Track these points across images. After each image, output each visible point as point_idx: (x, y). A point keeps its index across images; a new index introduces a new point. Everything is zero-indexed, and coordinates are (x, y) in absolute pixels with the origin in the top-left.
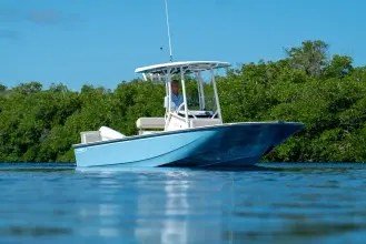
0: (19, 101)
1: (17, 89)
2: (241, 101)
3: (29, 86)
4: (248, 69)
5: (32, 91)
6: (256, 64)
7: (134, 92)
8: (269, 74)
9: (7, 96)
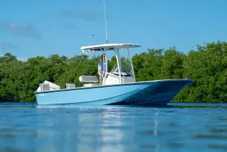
0: (74, 65)
1: (74, 59)
2: (206, 66)
3: (80, 57)
4: (211, 46)
5: (83, 60)
6: (216, 44)
7: (143, 60)
8: (223, 50)
9: (68, 63)
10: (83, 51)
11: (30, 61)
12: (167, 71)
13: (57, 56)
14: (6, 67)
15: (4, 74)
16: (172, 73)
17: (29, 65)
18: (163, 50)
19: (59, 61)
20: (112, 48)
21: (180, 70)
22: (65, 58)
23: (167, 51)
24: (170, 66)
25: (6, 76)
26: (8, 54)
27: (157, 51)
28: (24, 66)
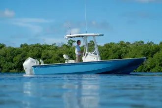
0: (135, 48)
1: (134, 44)
9: (131, 47)
11: (106, 45)
13: (123, 42)
17: (105, 48)
19: (125, 45)
22: (128, 43)
28: (102, 49)
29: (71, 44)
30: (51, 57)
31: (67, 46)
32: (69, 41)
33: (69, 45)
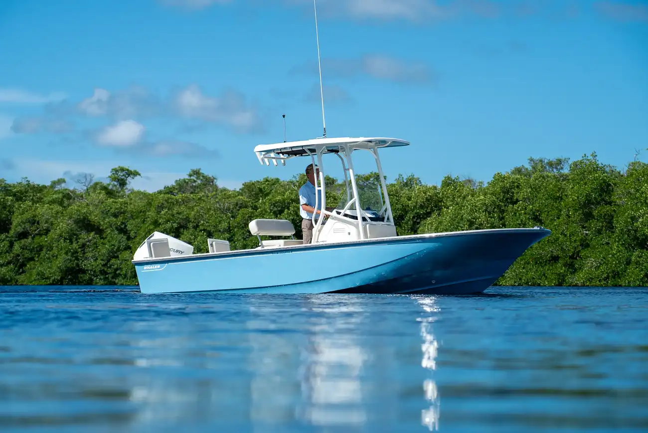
10: (260, 157)
11: (249, 188)
12: (576, 210)
14: (191, 204)
15: (187, 220)
16: (588, 216)
17: (244, 198)
18: (567, 160)
20: (333, 150)
21: (608, 208)
23: (575, 164)
24: (583, 199)
25: (191, 225)
26: (197, 173)
27: (550, 164)
28: (234, 201)
29: (123, 183)
30: (47, 231)
31: (105, 188)
32: (116, 171)
33: (113, 185)
